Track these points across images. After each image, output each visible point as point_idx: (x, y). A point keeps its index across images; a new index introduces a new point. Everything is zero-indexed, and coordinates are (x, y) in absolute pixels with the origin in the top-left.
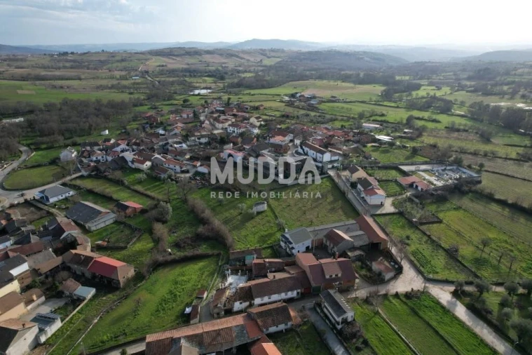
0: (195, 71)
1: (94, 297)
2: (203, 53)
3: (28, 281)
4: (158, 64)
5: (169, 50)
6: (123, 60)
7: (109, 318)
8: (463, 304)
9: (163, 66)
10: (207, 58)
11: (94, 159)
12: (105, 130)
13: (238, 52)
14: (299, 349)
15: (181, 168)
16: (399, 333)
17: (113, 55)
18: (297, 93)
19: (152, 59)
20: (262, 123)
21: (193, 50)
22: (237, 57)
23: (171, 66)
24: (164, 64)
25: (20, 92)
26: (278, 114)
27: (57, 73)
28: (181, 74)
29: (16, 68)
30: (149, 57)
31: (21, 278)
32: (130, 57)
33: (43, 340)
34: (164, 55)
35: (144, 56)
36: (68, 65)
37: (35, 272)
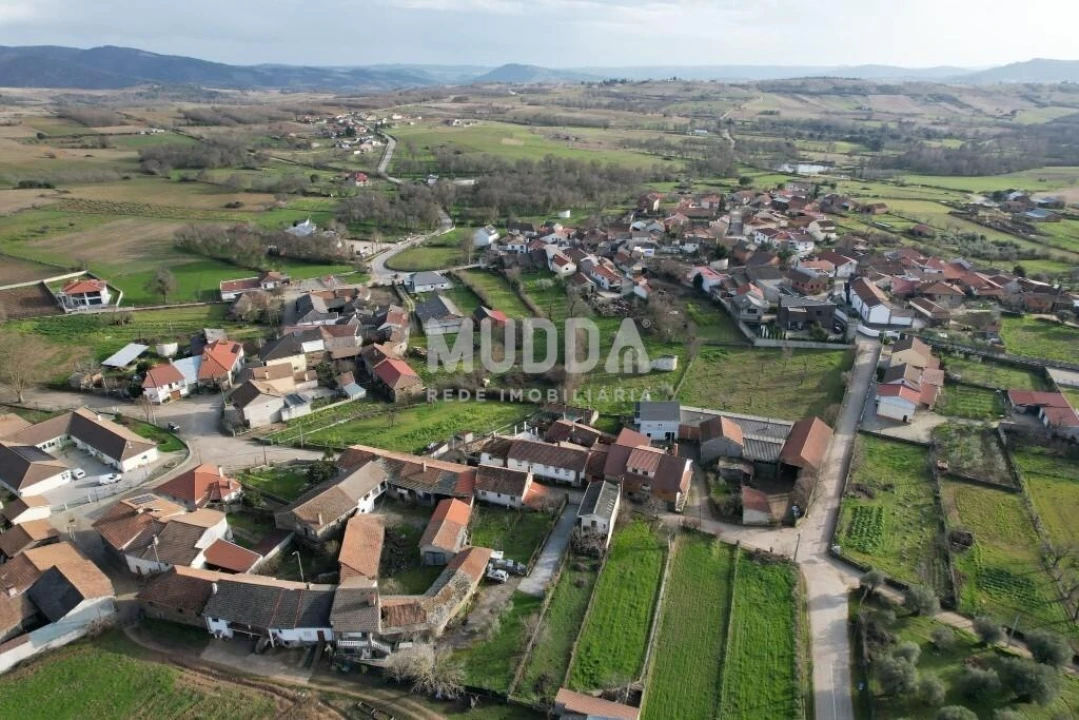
0: (828, 128)
1: (361, 400)
2: (873, 90)
3: (316, 362)
4: (763, 109)
5: (799, 83)
6: (703, 98)
7: (354, 425)
8: (850, 610)
9: (771, 113)
10: (879, 103)
11: (509, 247)
12: (565, 210)
13: (960, 90)
14: (502, 532)
15: (611, 283)
16: (664, 583)
17: (688, 87)
18: (1011, 191)
19: (758, 98)
20: (833, 236)
21: (850, 84)
22: (953, 101)
23: (786, 115)
24: (776, 109)
25: (506, 141)
26: (900, 225)
27: (579, 115)
28: (794, 131)
29: (529, 104)
30: (756, 93)
31: (310, 356)
32: (717, 93)
33: (285, 416)
34: (786, 92)
35: (745, 92)
36: (606, 101)
37: (328, 355)
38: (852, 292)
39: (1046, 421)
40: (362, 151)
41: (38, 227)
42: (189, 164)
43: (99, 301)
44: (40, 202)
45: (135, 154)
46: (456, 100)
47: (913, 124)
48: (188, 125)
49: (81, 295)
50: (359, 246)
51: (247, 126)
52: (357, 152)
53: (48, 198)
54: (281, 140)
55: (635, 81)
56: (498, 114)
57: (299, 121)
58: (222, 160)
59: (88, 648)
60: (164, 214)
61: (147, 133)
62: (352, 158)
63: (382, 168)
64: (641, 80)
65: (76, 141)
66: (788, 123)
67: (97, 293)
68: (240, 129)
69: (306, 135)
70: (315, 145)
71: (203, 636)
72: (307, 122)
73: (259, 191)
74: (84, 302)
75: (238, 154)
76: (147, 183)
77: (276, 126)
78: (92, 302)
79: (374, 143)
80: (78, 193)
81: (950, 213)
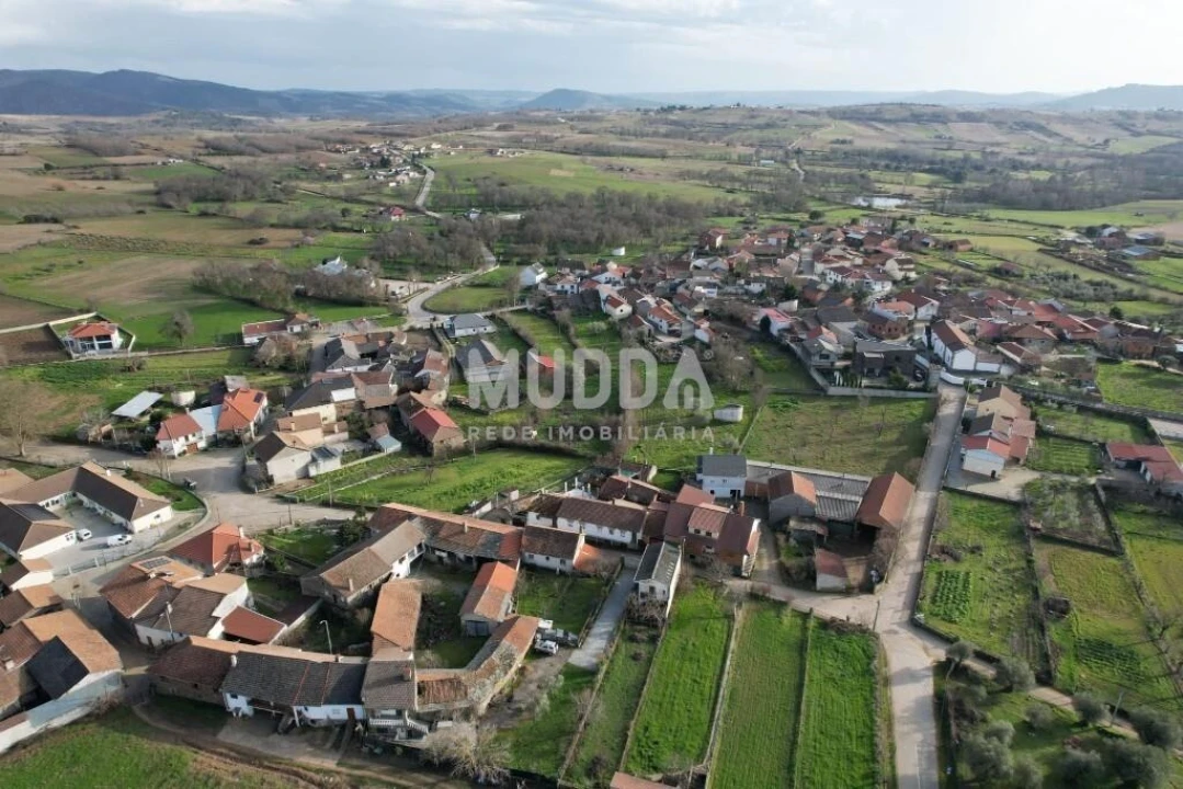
0: (906, 158)
1: (396, 454)
2: (954, 117)
3: (346, 412)
4: (834, 137)
5: (873, 109)
6: (768, 126)
7: (389, 481)
9: (844, 142)
10: (960, 131)
11: (559, 287)
12: (619, 246)
13: (1049, 118)
14: (551, 600)
15: (670, 326)
16: (730, 655)
17: (753, 113)
18: (1105, 226)
19: (829, 125)
20: (913, 275)
21: (929, 110)
22: (1041, 129)
23: (859, 144)
24: (849, 138)
25: (555, 172)
26: (985, 263)
27: (634, 144)
28: (868, 161)
29: (581, 132)
30: (826, 120)
31: (341, 406)
32: (785, 120)
33: (313, 472)
34: (859, 119)
35: (812, 120)
36: (663, 129)
37: (360, 404)
38: (934, 336)
39: (1148, 477)
40: (398, 182)
41: (43, 265)
42: (210, 197)
43: (109, 346)
44: (46, 238)
45: (151, 186)
46: (500, 129)
47: (998, 153)
48: (208, 154)
49: (90, 339)
50: (394, 286)
51: (273, 156)
52: (392, 184)
53: (57, 232)
54: (310, 171)
55: (695, 107)
56: (546, 143)
57: (330, 151)
58: (245, 192)
59: (92, 728)
60: (180, 251)
61: (164, 164)
62: (386, 191)
63: (420, 202)
64: (701, 106)
65: (86, 172)
66: (862, 153)
67: (108, 337)
68: (264, 159)
69: (338, 166)
70: (347, 176)
71: (220, 714)
72: (338, 151)
73: (285, 226)
74: (93, 347)
75: (263, 187)
76: (164, 218)
77: (304, 155)
78: (101, 346)
79: (411, 174)
80: (87, 228)
81: (1040, 250)
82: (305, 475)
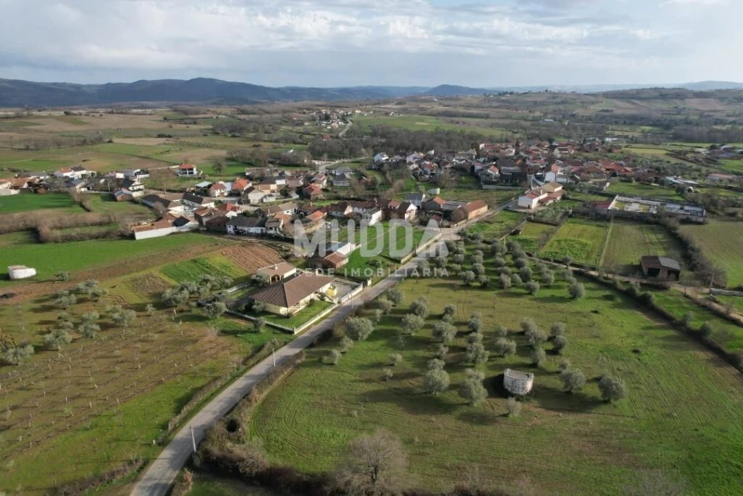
1: (297, 199)
2: (690, 95)
3: (281, 187)
4: (601, 108)
5: (634, 92)
6: (563, 103)
9: (607, 111)
10: (693, 104)
11: (390, 161)
12: (432, 150)
17: (554, 95)
19: (602, 102)
21: (673, 92)
24: (612, 109)
25: (417, 123)
27: (474, 111)
29: (443, 106)
30: (602, 99)
31: (279, 185)
32: (575, 99)
33: (265, 201)
34: (623, 98)
35: (592, 99)
36: (495, 104)
37: (287, 186)
40: (332, 127)
41: (167, 150)
42: (235, 130)
43: (192, 173)
44: (166, 142)
45: (211, 127)
46: (396, 104)
47: (711, 116)
48: (239, 114)
49: (185, 170)
50: (316, 162)
51: (270, 115)
52: (329, 127)
53: (171, 141)
54: (287, 121)
55: (520, 92)
56: (423, 112)
57: (300, 113)
58: (254, 128)
60: (223, 148)
61: (217, 118)
62: (325, 130)
63: (340, 134)
64: (524, 92)
65: (181, 121)
66: (617, 117)
67: (192, 169)
68: (265, 116)
69: (302, 119)
70: (306, 124)
72: (304, 113)
73: (271, 141)
74: (186, 173)
75: (263, 127)
76: (216, 137)
77: (286, 115)
78: (189, 173)
79: (340, 123)
80: (183, 139)
82: (261, 201)
